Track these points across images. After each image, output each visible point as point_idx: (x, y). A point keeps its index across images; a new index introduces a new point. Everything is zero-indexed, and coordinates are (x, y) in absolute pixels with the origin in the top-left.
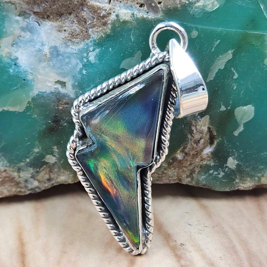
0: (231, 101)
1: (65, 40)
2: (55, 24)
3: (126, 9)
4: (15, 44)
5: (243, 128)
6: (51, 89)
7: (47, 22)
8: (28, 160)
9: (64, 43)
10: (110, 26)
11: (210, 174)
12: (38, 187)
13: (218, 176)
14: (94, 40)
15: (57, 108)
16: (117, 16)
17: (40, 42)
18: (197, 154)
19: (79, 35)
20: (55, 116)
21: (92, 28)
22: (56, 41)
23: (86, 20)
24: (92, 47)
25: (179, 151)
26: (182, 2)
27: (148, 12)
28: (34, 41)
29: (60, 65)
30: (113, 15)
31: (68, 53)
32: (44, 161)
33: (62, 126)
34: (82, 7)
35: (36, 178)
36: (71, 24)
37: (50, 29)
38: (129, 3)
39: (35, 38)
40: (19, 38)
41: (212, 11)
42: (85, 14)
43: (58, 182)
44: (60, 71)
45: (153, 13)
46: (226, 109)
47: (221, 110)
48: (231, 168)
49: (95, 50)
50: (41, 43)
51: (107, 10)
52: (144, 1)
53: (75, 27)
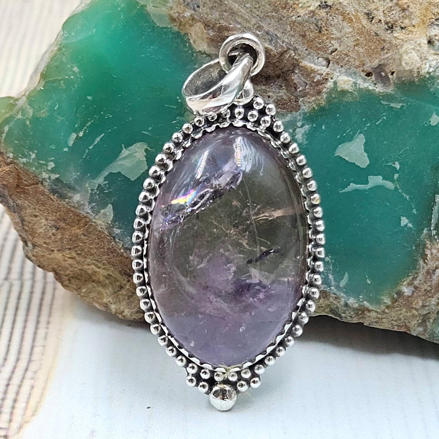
3: (348, 76)
10: (325, 96)
14: (303, 113)
16: (335, 83)
18: (431, 290)
19: (286, 104)
21: (302, 97)
23: (297, 86)
24: (301, 122)
25: (405, 283)
26: (421, 74)
27: (375, 84)
30: (330, 82)
34: (293, 69)
36: (278, 89)
38: (352, 68)
42: (296, 77)
45: (382, 86)
49: (303, 126)
51: (322, 74)
52: (371, 68)
53: (283, 94)
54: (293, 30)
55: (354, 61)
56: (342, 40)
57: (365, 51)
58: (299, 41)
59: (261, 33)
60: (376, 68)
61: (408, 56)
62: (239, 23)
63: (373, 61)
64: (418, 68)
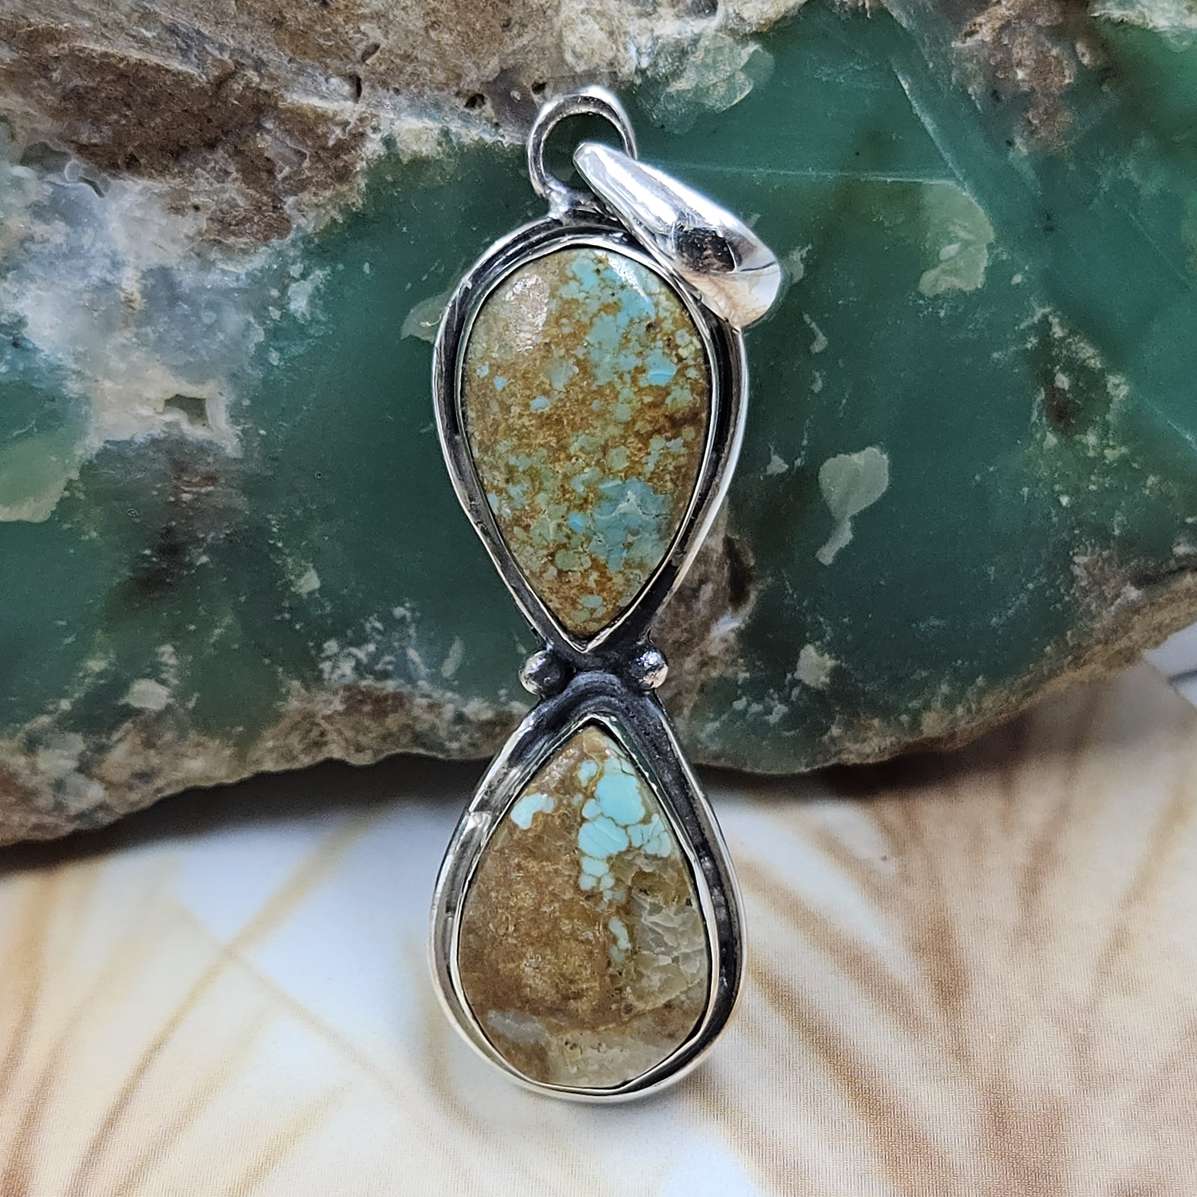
0: (806, 436)
1: (199, 245)
2: (159, 186)
3: (419, 116)
4: (14, 269)
5: (850, 533)
6: (151, 429)
7: (130, 182)
8: (65, 705)
9: (192, 254)
10: (362, 183)
11: (735, 712)
12: (102, 807)
13: (767, 718)
14: (304, 237)
15: (172, 499)
16: (389, 142)
17: (105, 256)
18: (689, 640)
19: (250, 220)
20: (164, 531)
21: (296, 195)
22: (165, 250)
23: (274, 165)
24: (299, 265)
27: (497, 125)
28: (82, 252)
29: (185, 336)
30: (372, 140)
31: (209, 290)
32: (127, 705)
33: (191, 565)
34: (258, 119)
35: (95, 770)
36: (219, 182)
37: (140, 206)
38: (429, 92)
39: (86, 241)
40: (27, 245)
41: (728, 106)
42: (269, 142)
43: (178, 782)
44: (183, 358)
45: (516, 129)
46: (787, 466)
47: (769, 472)
48: (812, 685)
49: (309, 275)
50: (108, 261)
51: (349, 123)
52: (482, 83)
53: (234, 195)
54: (245, 13)
55: (431, 72)
56: (391, 17)
57: (460, 39)
58: (268, 40)
59: (155, 34)
60: (495, 81)
61: (578, 35)
62: (88, 15)
63: (485, 62)
64: (612, 64)
